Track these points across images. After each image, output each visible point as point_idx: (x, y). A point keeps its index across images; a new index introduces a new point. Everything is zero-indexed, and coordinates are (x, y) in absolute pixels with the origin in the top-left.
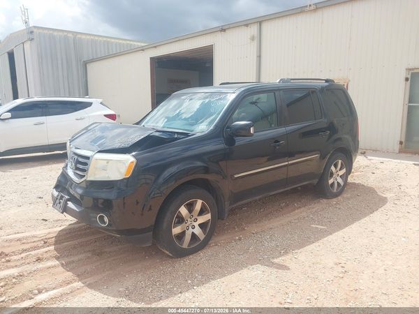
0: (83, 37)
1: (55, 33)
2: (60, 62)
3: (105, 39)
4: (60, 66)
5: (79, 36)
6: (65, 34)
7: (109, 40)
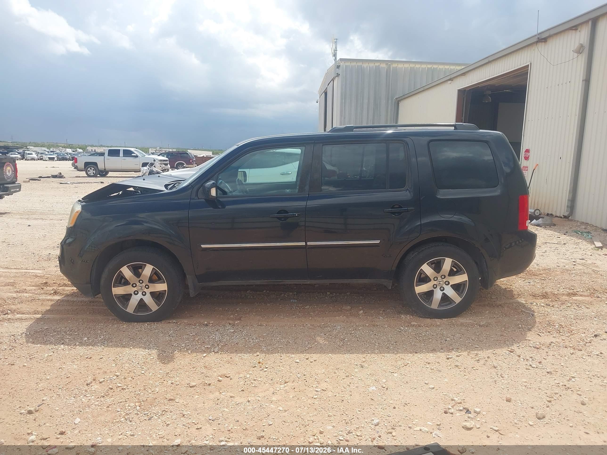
0: (400, 66)
1: (365, 65)
2: (366, 101)
3: (429, 66)
4: (365, 106)
5: (394, 65)
6: (377, 64)
7: (435, 66)
